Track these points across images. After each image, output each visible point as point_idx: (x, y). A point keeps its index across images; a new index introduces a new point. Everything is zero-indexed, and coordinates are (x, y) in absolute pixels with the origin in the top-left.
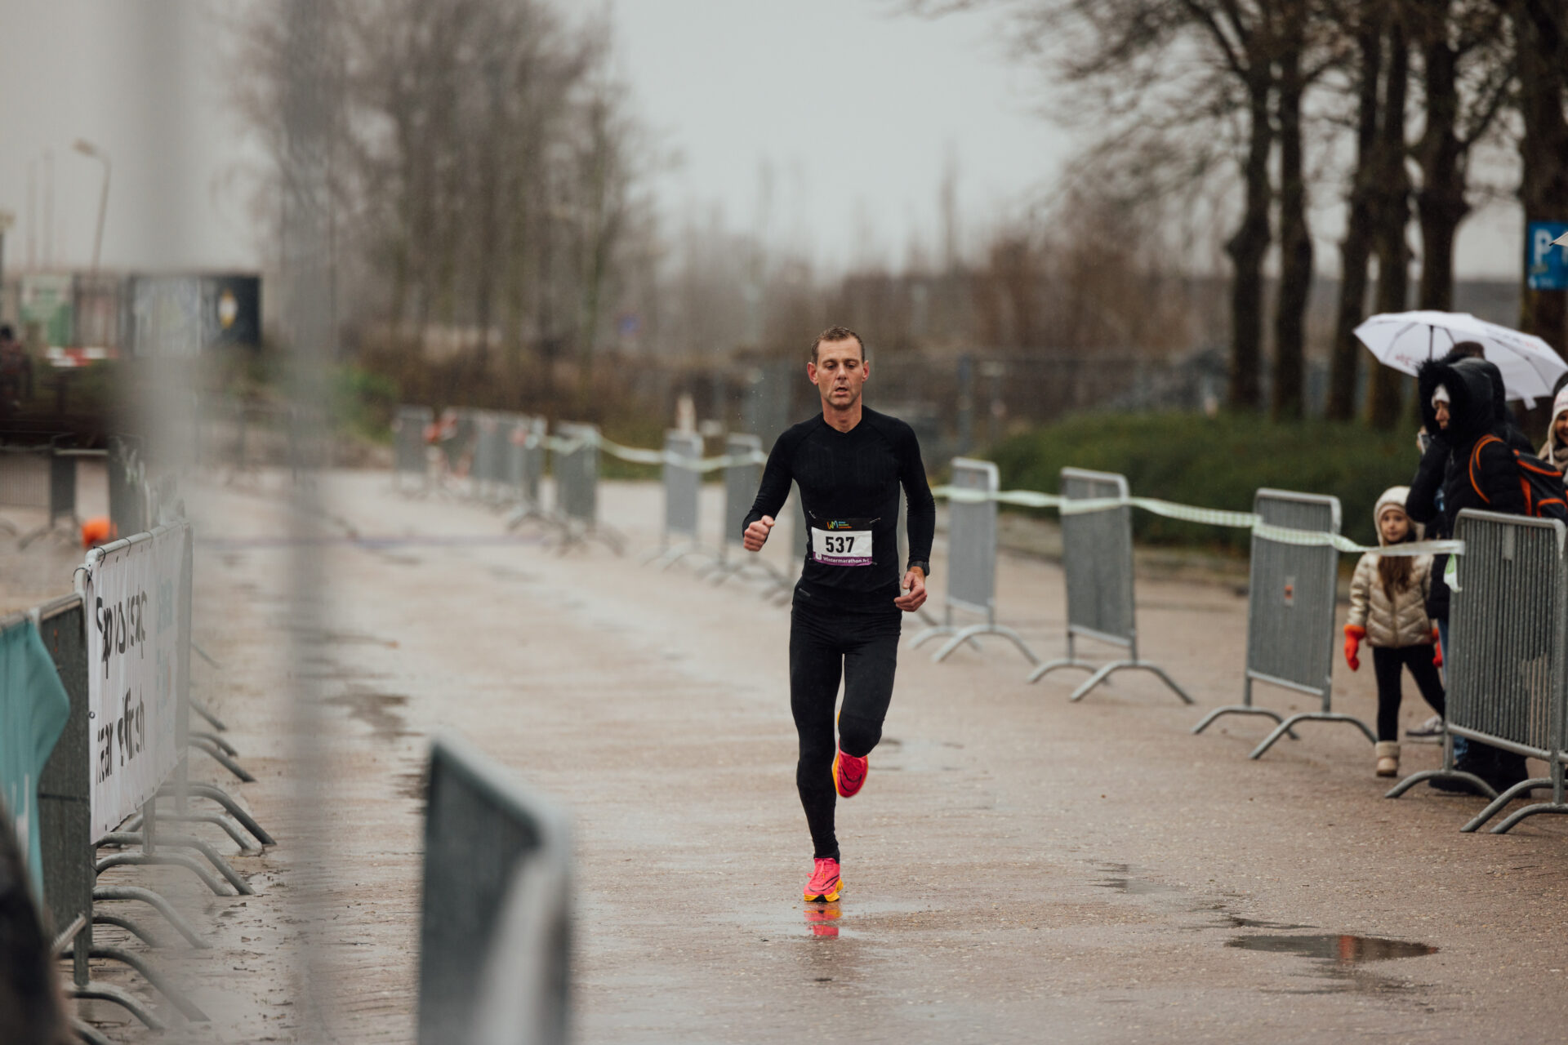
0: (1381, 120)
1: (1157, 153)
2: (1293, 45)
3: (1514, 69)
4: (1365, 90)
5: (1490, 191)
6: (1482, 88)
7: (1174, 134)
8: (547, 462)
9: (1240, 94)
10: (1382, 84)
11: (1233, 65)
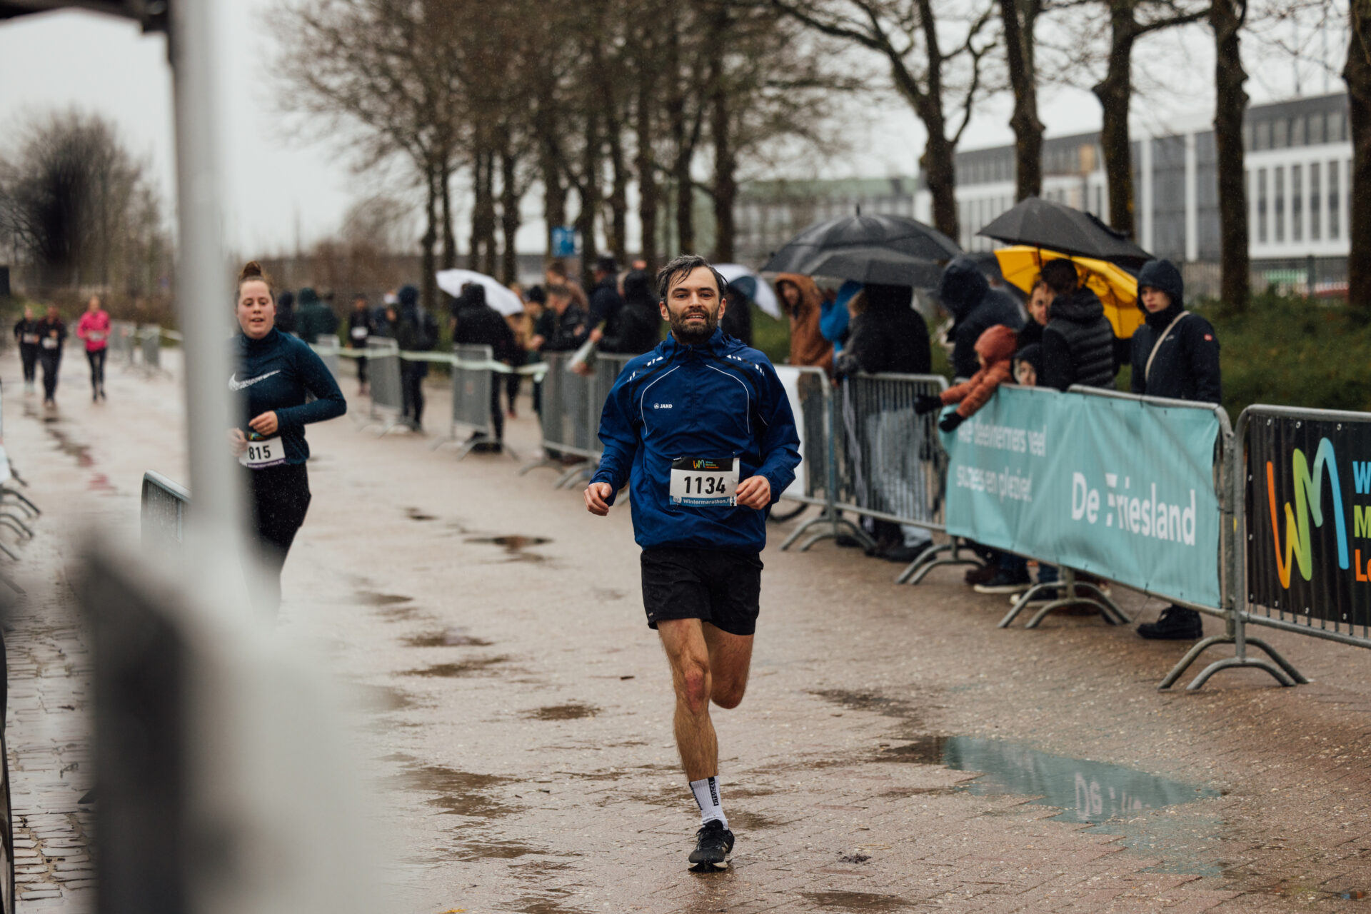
0: (483, 187)
1: (389, 204)
2: (444, 157)
3: (541, 163)
4: (476, 174)
5: (532, 217)
6: (527, 172)
7: (397, 196)
8: (137, 342)
9: (424, 177)
10: (483, 173)
11: (419, 165)
